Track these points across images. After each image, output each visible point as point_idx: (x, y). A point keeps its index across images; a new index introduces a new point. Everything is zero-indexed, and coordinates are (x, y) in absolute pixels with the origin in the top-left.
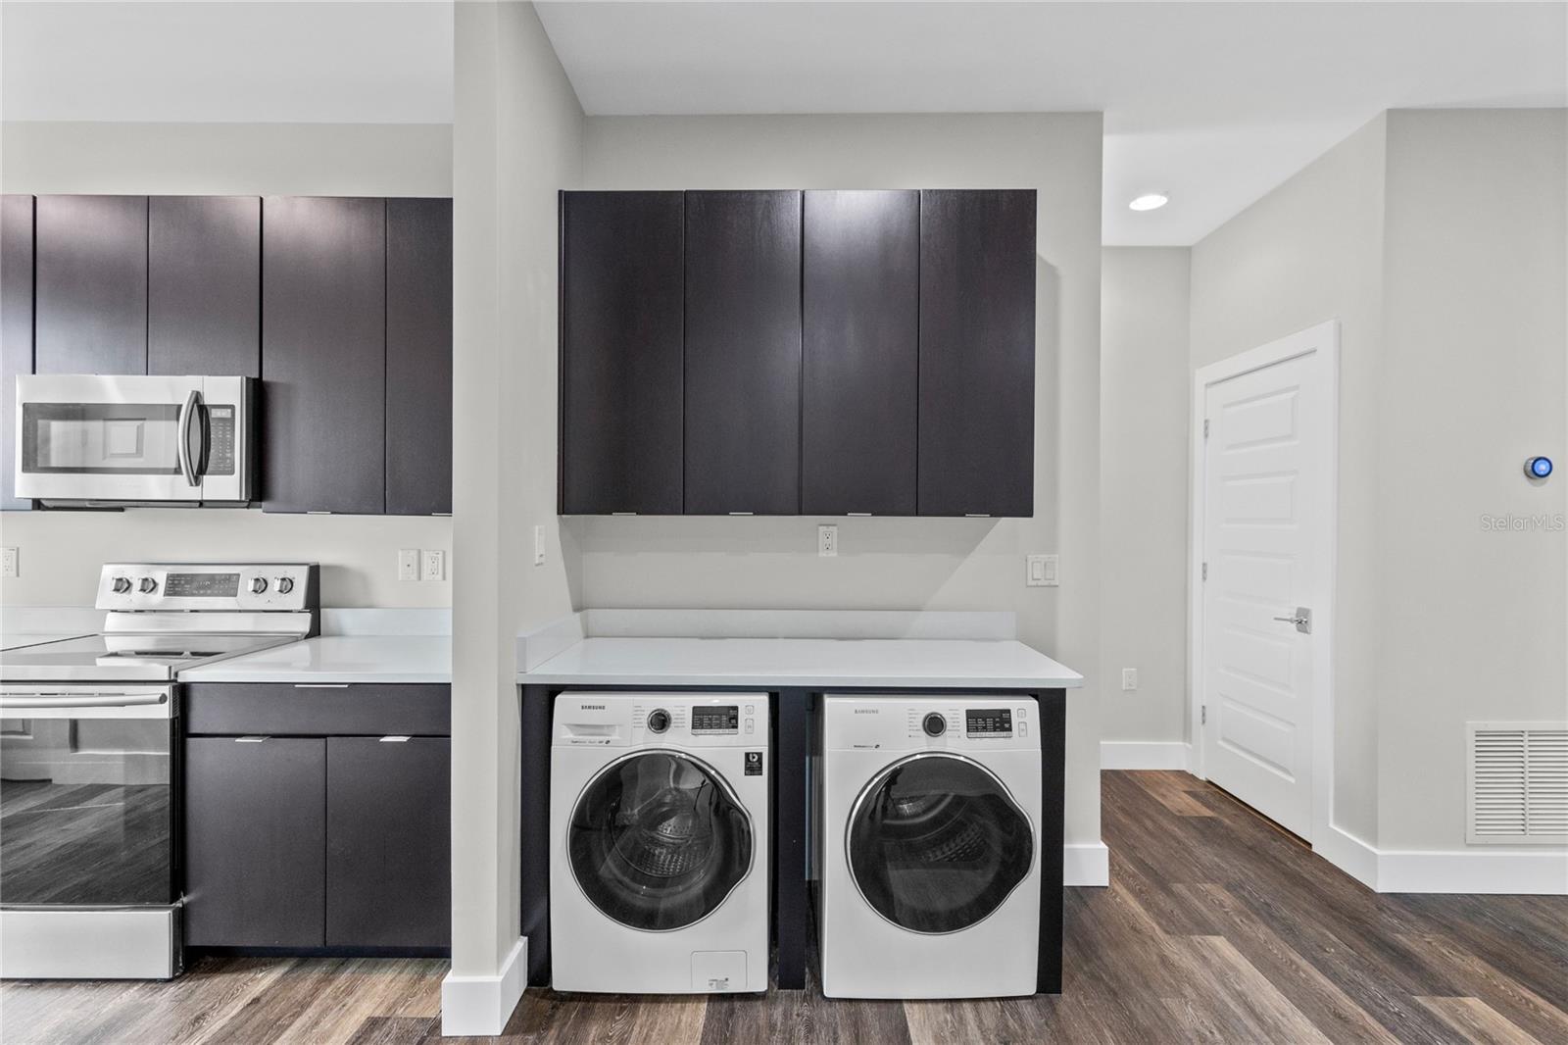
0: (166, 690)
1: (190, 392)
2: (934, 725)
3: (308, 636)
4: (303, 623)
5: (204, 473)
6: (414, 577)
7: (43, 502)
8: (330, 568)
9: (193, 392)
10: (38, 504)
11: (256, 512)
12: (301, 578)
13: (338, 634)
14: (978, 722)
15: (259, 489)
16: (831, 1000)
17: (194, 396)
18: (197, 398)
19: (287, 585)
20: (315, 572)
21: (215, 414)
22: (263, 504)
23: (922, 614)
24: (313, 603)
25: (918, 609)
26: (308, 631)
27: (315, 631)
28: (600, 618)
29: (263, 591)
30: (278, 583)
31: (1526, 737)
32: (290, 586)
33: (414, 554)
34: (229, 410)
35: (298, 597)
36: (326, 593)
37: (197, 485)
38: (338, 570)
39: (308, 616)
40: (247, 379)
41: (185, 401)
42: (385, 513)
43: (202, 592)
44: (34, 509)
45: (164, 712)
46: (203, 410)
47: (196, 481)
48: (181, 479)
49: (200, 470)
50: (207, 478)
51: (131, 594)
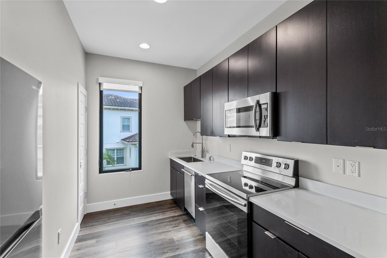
0: (246, 202)
1: (256, 100)
3: (294, 187)
4: (293, 182)
5: (260, 127)
6: (341, 172)
7: (230, 135)
8: (303, 161)
9: (257, 100)
10: (229, 136)
11: (275, 140)
12: (291, 163)
13: (305, 189)
15: (276, 132)
17: (257, 102)
18: (258, 102)
19: (287, 166)
20: (297, 163)
21: (263, 106)
22: (277, 137)
24: (296, 174)
26: (294, 185)
27: (297, 186)
29: (279, 167)
30: (284, 165)
32: (288, 167)
33: (341, 161)
34: (267, 105)
35: (290, 171)
36: (301, 172)
37: (258, 131)
38: (306, 163)
39: (294, 179)
40: (272, 92)
41: (254, 103)
42: (327, 144)
43: (263, 163)
44: (228, 137)
46: (260, 106)
47: (258, 130)
48: (254, 129)
49: (260, 126)
50: (261, 129)
51: (248, 161)
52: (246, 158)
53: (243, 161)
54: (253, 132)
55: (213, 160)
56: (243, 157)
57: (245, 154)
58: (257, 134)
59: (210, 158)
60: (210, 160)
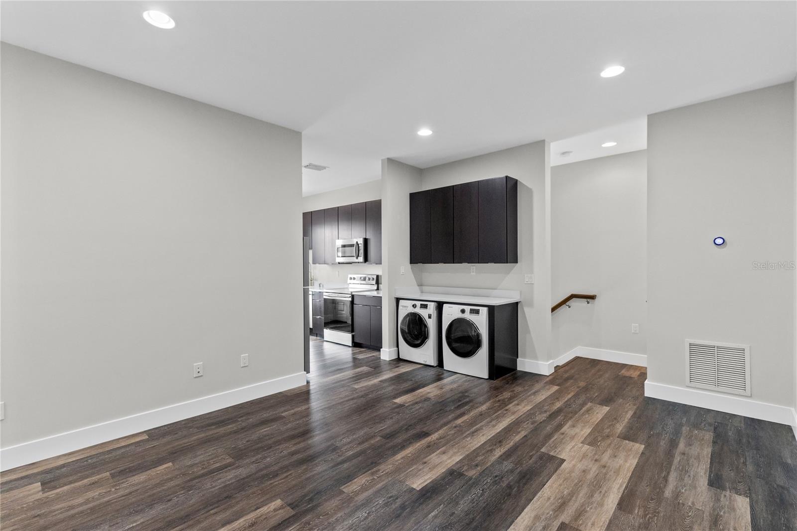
0: (350, 295)
2: (463, 311)
3: (376, 290)
4: (375, 287)
10: (339, 263)
11: (365, 264)
12: (375, 277)
13: (382, 288)
14: (472, 311)
15: (366, 259)
16: (445, 370)
18: (357, 242)
19: (373, 279)
20: (378, 276)
21: (360, 245)
22: (367, 262)
23: (496, 290)
24: (377, 283)
25: (495, 289)
27: (378, 288)
28: (425, 288)
29: (370, 280)
31: (716, 349)
35: (374, 282)
36: (379, 281)
39: (376, 286)
40: (363, 238)
41: (355, 243)
45: (350, 299)
46: (358, 244)
47: (357, 258)
48: (355, 258)
49: (358, 256)
50: (359, 258)
51: (352, 280)
52: (351, 279)
53: (349, 281)
54: (354, 259)
55: (323, 286)
56: (349, 278)
57: (350, 276)
58: (357, 261)
59: (320, 284)
60: (320, 286)
